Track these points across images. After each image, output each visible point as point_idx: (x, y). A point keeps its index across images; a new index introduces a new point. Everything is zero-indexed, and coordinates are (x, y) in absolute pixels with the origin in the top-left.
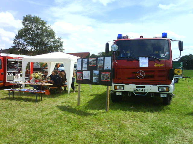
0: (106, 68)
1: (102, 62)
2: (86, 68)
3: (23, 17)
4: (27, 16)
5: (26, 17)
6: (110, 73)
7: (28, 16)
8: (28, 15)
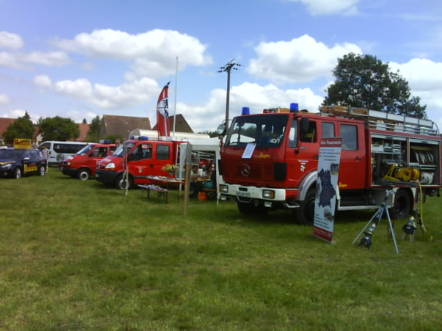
3: (338, 59)
4: (345, 56)
5: (343, 58)
7: (348, 57)
8: (347, 54)
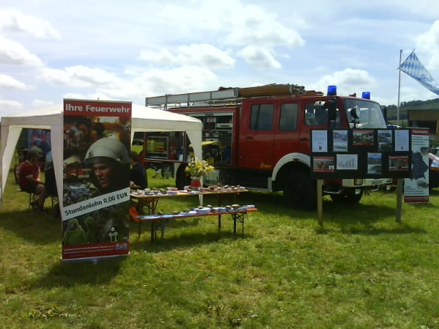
0: (397, 149)
1: (389, 138)
2: (344, 148)
6: (407, 157)
